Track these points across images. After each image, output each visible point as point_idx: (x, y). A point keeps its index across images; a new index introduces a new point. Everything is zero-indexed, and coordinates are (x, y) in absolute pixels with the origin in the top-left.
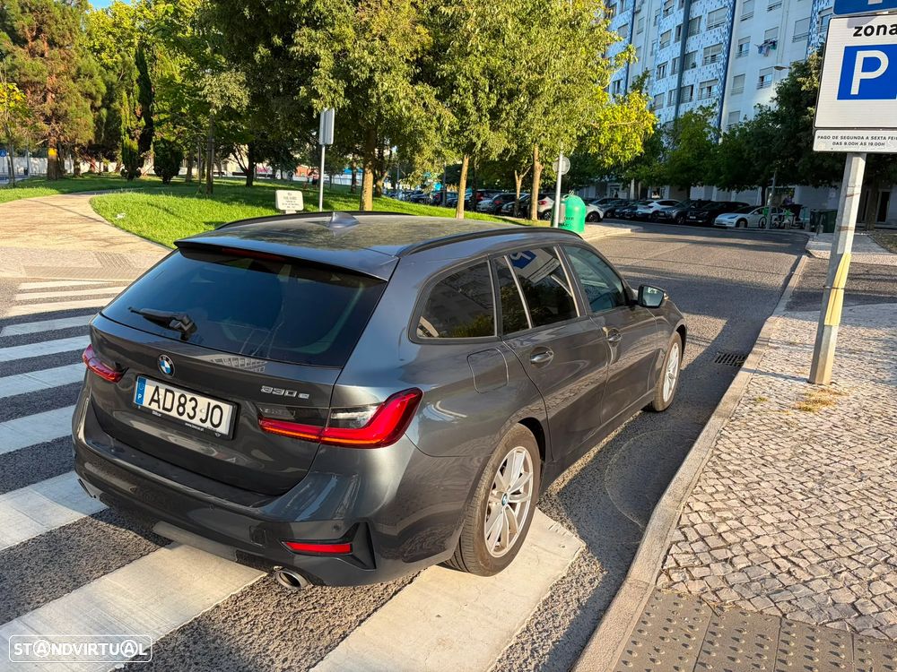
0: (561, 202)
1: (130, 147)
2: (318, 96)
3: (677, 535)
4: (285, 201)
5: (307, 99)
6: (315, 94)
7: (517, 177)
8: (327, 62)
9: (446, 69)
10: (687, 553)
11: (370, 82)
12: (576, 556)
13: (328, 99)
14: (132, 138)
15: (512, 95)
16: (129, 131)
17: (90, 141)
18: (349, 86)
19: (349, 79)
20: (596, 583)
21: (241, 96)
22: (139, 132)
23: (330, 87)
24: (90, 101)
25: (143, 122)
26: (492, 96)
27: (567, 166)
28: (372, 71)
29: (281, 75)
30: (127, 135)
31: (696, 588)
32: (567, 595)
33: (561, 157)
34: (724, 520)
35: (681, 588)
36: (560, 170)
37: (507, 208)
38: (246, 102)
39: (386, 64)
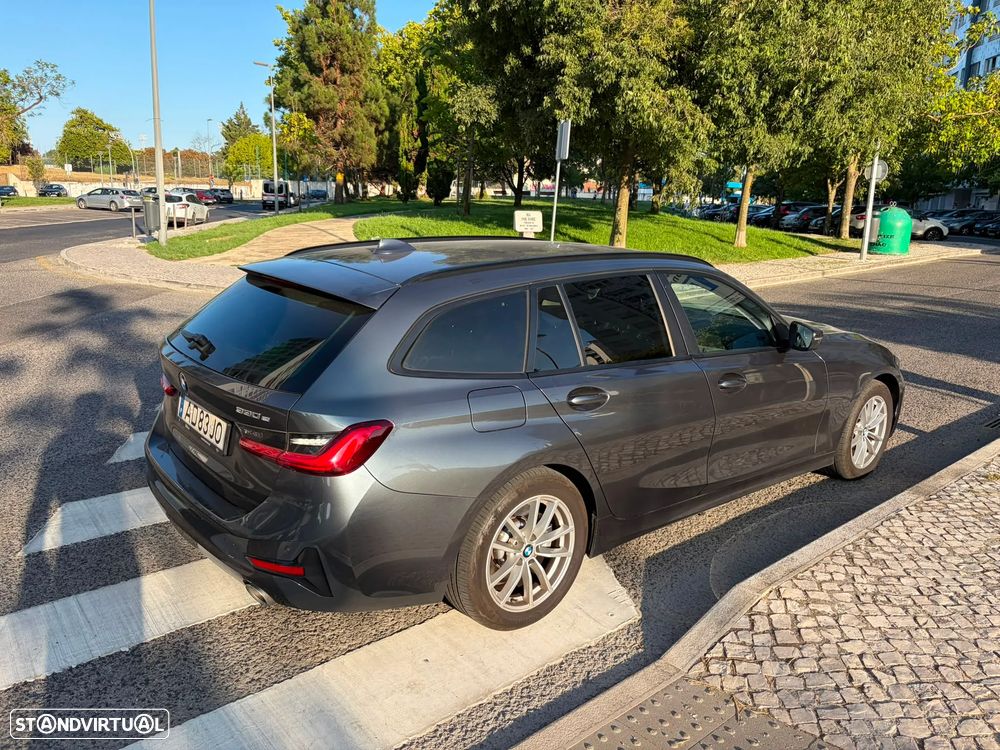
0: (874, 216)
1: (406, 169)
2: (560, 106)
3: (743, 622)
4: (522, 222)
5: (550, 110)
6: (559, 105)
7: (830, 186)
8: (573, 68)
9: (706, 64)
10: (744, 644)
11: (615, 89)
12: (620, 627)
13: (573, 109)
14: (409, 160)
15: (787, 90)
16: (406, 153)
17: (373, 165)
18: (595, 95)
19: (594, 85)
20: (622, 659)
21: (491, 111)
22: (415, 153)
23: (574, 95)
24: (374, 125)
25: (419, 143)
26: (763, 93)
27: (884, 171)
28: (619, 75)
29: (530, 85)
30: (404, 157)
31: (731, 684)
32: (580, 666)
33: (876, 159)
34: (815, 614)
35: (715, 682)
36: (874, 176)
37: (816, 224)
38: (494, 116)
39: (634, 67)
